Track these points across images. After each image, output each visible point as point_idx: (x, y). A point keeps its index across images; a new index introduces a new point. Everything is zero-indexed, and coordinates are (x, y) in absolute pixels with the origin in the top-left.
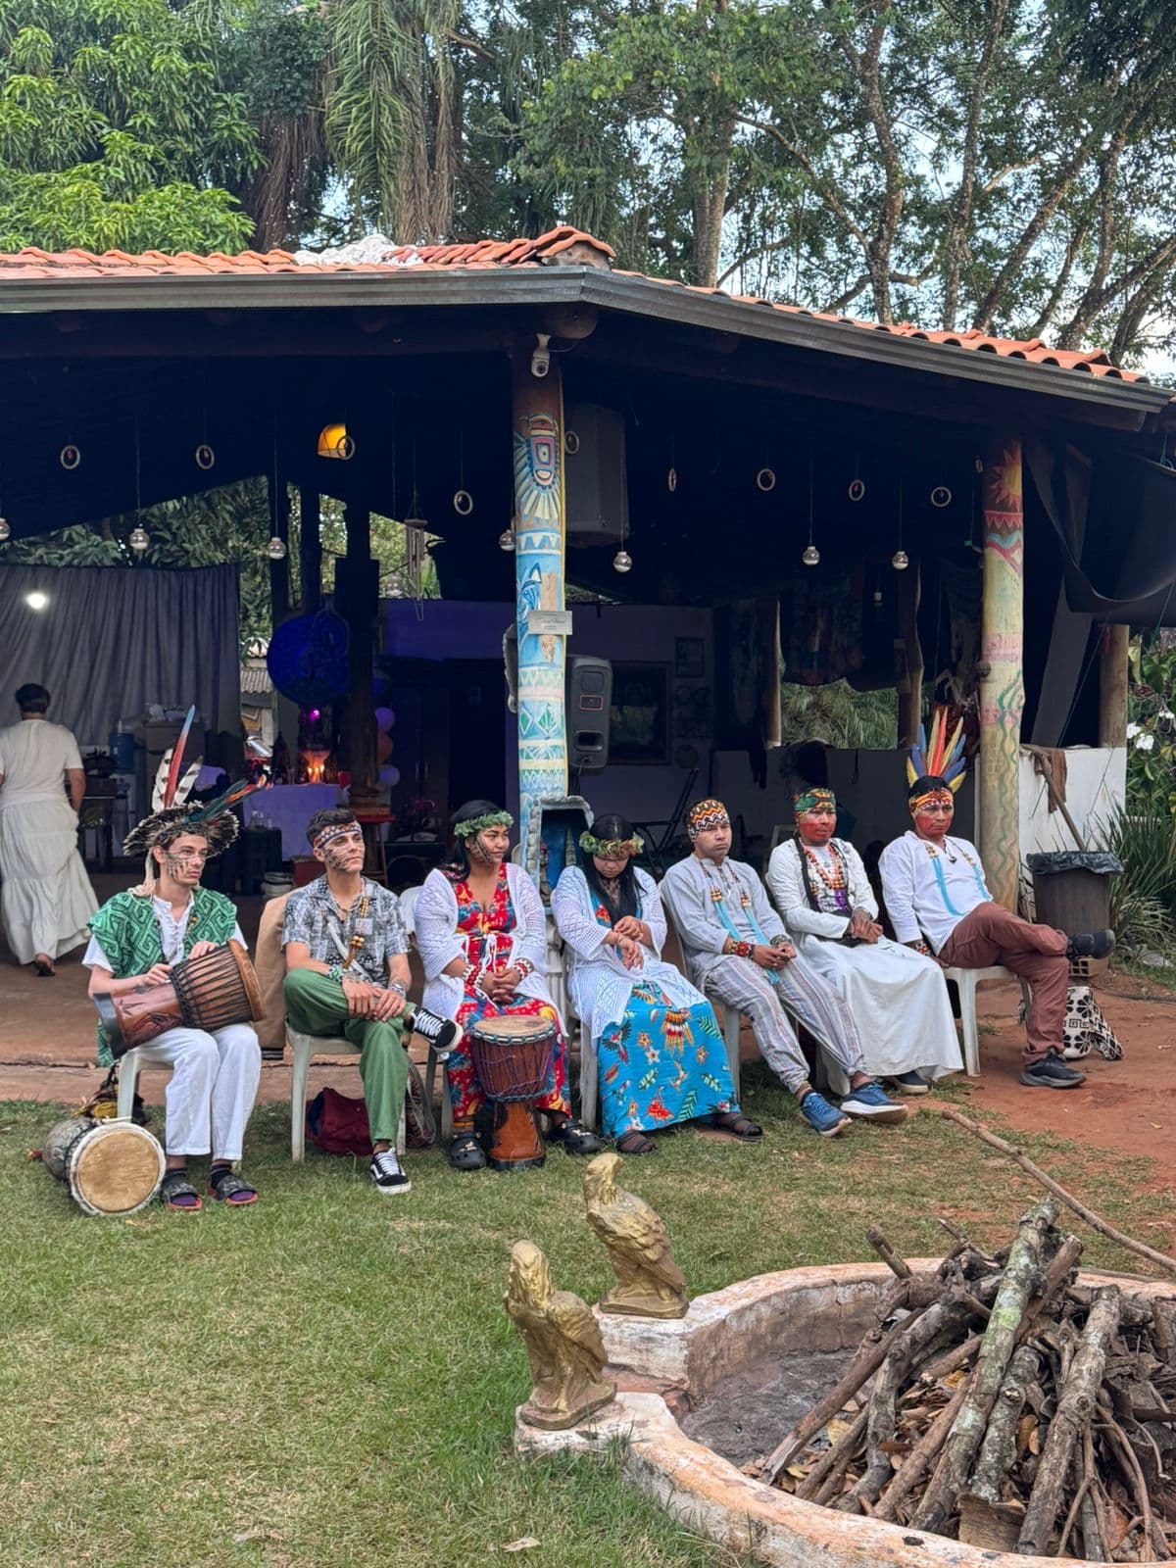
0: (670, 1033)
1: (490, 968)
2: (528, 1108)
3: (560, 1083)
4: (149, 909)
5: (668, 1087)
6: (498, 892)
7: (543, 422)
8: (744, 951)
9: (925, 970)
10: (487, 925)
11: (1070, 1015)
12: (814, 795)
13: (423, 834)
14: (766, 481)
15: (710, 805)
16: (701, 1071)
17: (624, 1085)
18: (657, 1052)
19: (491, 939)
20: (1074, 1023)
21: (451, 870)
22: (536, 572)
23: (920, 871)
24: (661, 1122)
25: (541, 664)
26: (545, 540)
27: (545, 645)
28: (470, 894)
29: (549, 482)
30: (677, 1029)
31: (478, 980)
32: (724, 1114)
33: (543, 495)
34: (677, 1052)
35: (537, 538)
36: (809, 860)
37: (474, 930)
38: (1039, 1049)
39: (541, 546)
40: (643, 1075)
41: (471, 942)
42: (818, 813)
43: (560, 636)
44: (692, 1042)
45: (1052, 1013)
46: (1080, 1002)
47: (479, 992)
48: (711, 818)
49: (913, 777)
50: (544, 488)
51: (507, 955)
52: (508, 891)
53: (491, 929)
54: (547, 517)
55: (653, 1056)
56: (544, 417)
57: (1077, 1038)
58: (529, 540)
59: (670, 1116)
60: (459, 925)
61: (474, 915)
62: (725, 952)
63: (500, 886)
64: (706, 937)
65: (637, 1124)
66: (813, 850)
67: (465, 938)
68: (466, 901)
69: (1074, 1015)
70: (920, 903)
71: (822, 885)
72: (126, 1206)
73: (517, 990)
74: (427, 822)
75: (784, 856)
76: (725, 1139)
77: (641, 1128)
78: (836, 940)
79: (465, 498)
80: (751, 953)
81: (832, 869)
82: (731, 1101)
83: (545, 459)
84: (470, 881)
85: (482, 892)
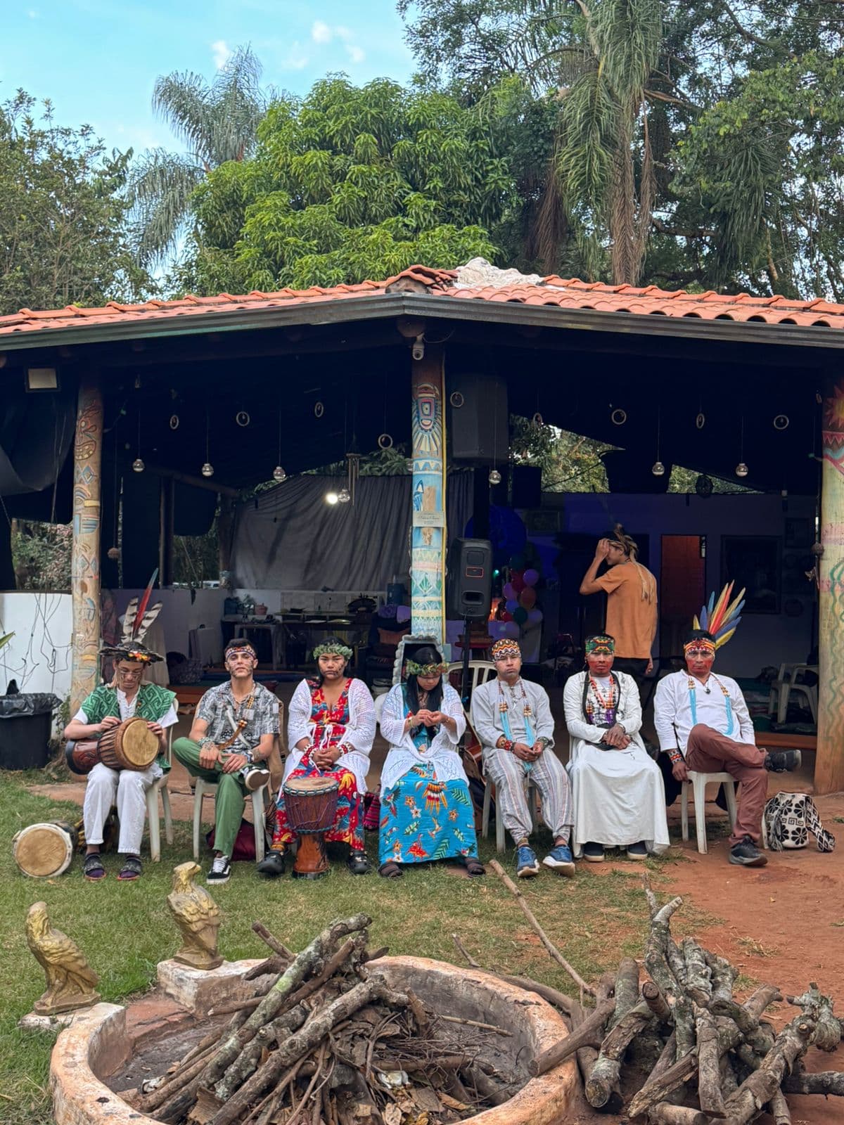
0: (430, 798)
1: (325, 746)
2: (315, 839)
3: (353, 825)
5: (426, 835)
6: (341, 698)
7: (426, 388)
8: (509, 746)
10: (329, 718)
11: (790, 815)
12: (595, 642)
13: (563, 658)
14: (619, 418)
15: (504, 643)
16: (450, 826)
17: (391, 830)
18: (420, 810)
19: (329, 728)
20: (792, 821)
21: (314, 680)
22: (420, 486)
23: (681, 698)
24: (418, 858)
25: (422, 547)
26: (427, 464)
27: (425, 534)
28: (323, 697)
29: (430, 427)
30: (436, 795)
31: (311, 755)
32: (465, 858)
33: (426, 435)
34: (435, 811)
35: (421, 464)
36: (590, 687)
37: (321, 721)
38: (737, 836)
39: (424, 469)
40: (408, 825)
41: (317, 728)
42: (598, 654)
43: (438, 528)
44: (446, 806)
45: (751, 810)
46: (797, 805)
47: (311, 762)
49: (697, 626)
51: (339, 739)
52: (347, 698)
53: (330, 721)
54: (428, 450)
55: (416, 812)
56: (427, 385)
57: (793, 833)
58: (417, 465)
59: (425, 856)
60: (312, 717)
61: (322, 711)
62: (498, 746)
63: (344, 694)
64: (486, 737)
65: (398, 858)
66: (596, 680)
67: (314, 725)
68: (319, 702)
69: (792, 815)
70: (678, 722)
71: (596, 706)
73: (337, 762)
74: (567, 649)
75: (574, 684)
77: (401, 860)
78: (596, 745)
79: (387, 438)
80: (513, 748)
81: (607, 694)
82: (471, 849)
83: (427, 412)
84: (324, 688)
85: (331, 697)
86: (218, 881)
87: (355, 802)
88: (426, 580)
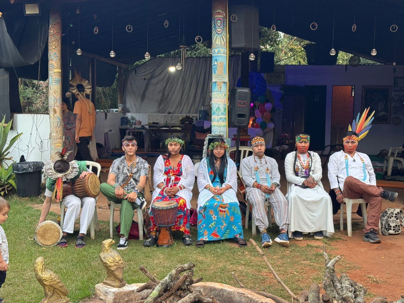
0: (221, 211)
1: (171, 187)
2: (167, 229)
3: (185, 223)
5: (219, 228)
6: (179, 164)
7: (219, 13)
8: (259, 187)
10: (173, 173)
11: (392, 218)
12: (300, 137)
13: (284, 146)
14: (314, 26)
15: (257, 138)
16: (230, 224)
17: (203, 226)
18: (216, 217)
19: (173, 178)
20: (393, 222)
21: (165, 155)
22: (216, 61)
23: (341, 164)
24: (215, 238)
25: (217, 91)
26: (219, 51)
27: (218, 85)
28: (170, 163)
29: (221, 32)
30: (223, 210)
31: (164, 191)
32: (237, 238)
33: (219, 36)
34: (223, 217)
35: (216, 50)
36: (298, 159)
37: (169, 175)
38: (367, 229)
39: (217, 54)
40: (211, 223)
41: (167, 178)
42: (301, 143)
43: (224, 82)
44: (229, 214)
45: (374, 216)
46: (396, 214)
47: (165, 194)
48: (257, 143)
50: (219, 34)
51: (178, 183)
52: (181, 164)
53: (173, 175)
54: (220, 44)
55: (214, 217)
56: (219, 11)
57: (394, 227)
58: (214, 51)
59: (218, 237)
60: (165, 173)
61: (169, 170)
62: (253, 187)
63: (180, 162)
64: (248, 182)
65: (206, 238)
66: (300, 155)
67: (166, 177)
68: (168, 165)
69: (394, 218)
70: (339, 175)
71: (300, 168)
72: (49, 244)
73: (177, 194)
74: (286, 141)
75: (290, 157)
76: (236, 246)
77: (207, 239)
78: (300, 186)
79: (199, 38)
80: (260, 187)
81: (306, 162)
82: (240, 234)
83: (219, 25)
84: (170, 159)
85: (173, 164)
86: (122, 248)
87: (186, 213)
88: (219, 108)
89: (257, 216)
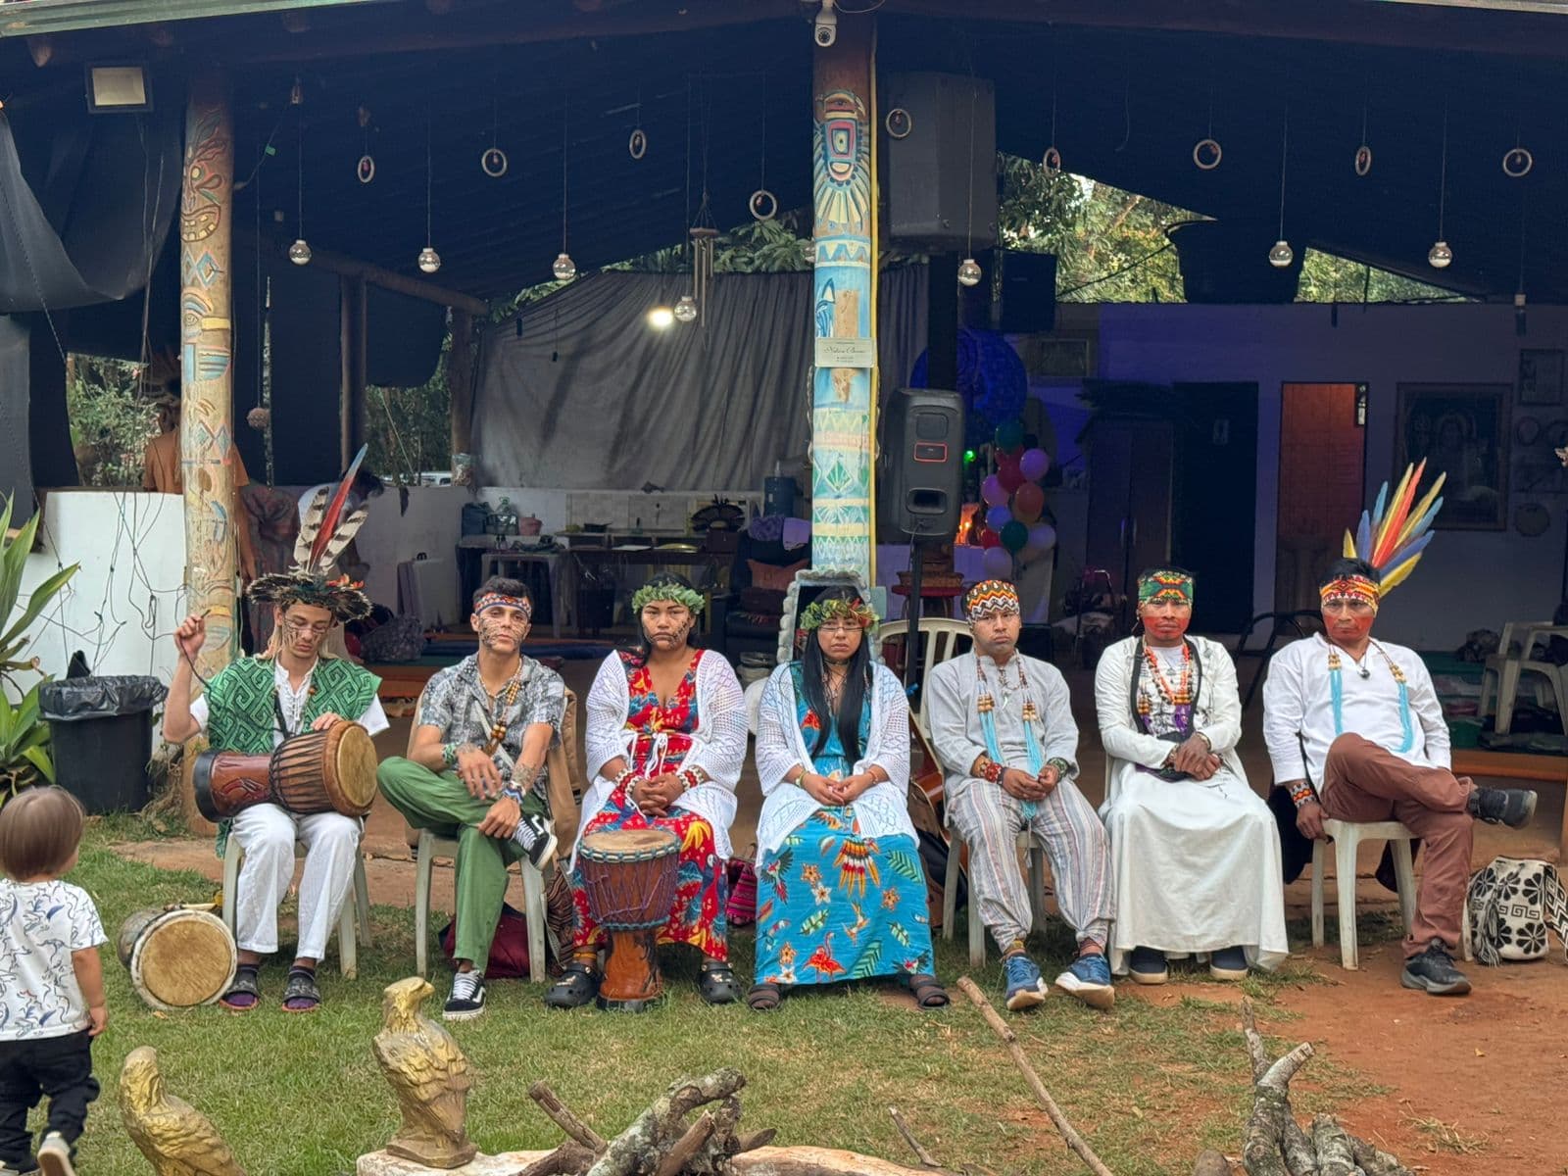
0: (847, 867)
2: (637, 940)
3: (708, 915)
4: (271, 677)
5: (840, 935)
6: (684, 684)
7: (841, 101)
8: (993, 773)
9: (1245, 817)
10: (661, 722)
11: (1514, 899)
12: (1157, 580)
14: (1207, 155)
15: (990, 587)
16: (883, 919)
17: (776, 927)
18: (828, 890)
19: (662, 739)
20: (1518, 911)
21: (633, 652)
22: (829, 289)
23: (1314, 687)
24: (824, 976)
25: (833, 404)
26: (840, 248)
27: (837, 381)
28: (648, 683)
29: (848, 176)
30: (858, 863)
31: (628, 789)
32: (910, 976)
33: (840, 192)
34: (856, 892)
35: (831, 247)
36: (1145, 665)
37: (646, 727)
38: (1417, 939)
39: (836, 258)
40: (807, 917)
41: (639, 740)
42: (1161, 604)
43: (862, 370)
44: (878, 883)
45: (1442, 890)
46: (1528, 882)
47: (629, 801)
48: (989, 604)
49: (1350, 552)
50: (840, 184)
51: (680, 761)
52: (694, 684)
53: (663, 727)
54: (844, 220)
55: (822, 893)
56: (842, 96)
57: (1521, 932)
58: (823, 249)
59: (839, 971)
60: (629, 719)
61: (648, 708)
62: (973, 774)
63: (688, 677)
64: (953, 756)
65: (787, 976)
66: (1157, 652)
67: (633, 735)
68: (642, 691)
69: (1518, 899)
70: (1307, 731)
71: (1156, 699)
73: (677, 803)
75: (1116, 659)
76: (905, 1005)
77: (793, 980)
79: (766, 199)
80: (1000, 778)
81: (1177, 679)
82: (922, 961)
83: (842, 148)
84: (650, 666)
85: (664, 684)
86: (464, 1016)
87: (712, 874)
88: (840, 468)
89: (986, 890)
